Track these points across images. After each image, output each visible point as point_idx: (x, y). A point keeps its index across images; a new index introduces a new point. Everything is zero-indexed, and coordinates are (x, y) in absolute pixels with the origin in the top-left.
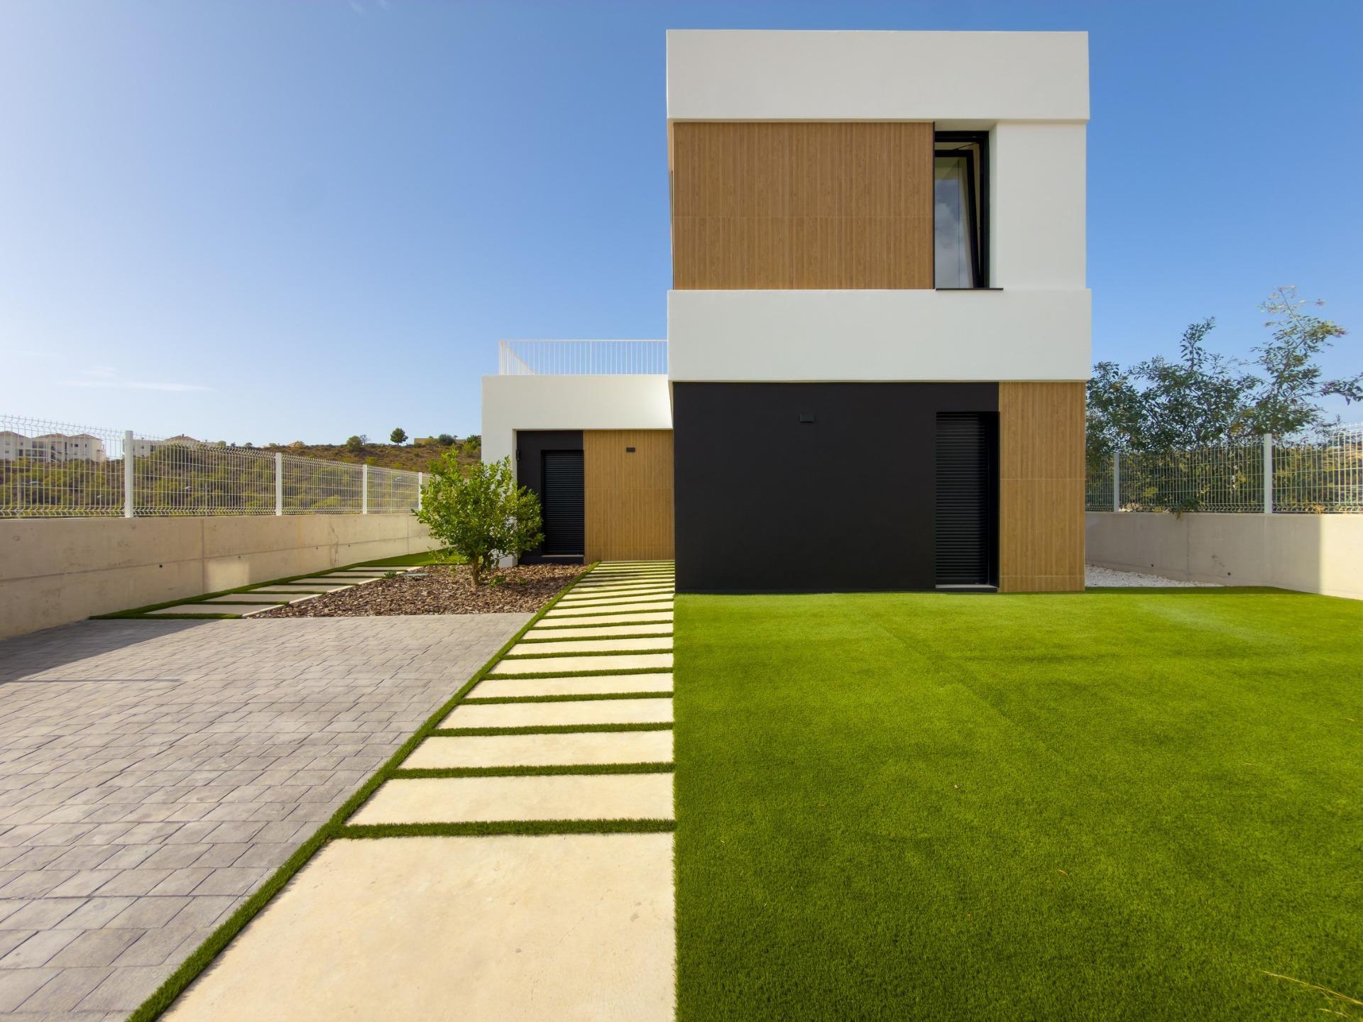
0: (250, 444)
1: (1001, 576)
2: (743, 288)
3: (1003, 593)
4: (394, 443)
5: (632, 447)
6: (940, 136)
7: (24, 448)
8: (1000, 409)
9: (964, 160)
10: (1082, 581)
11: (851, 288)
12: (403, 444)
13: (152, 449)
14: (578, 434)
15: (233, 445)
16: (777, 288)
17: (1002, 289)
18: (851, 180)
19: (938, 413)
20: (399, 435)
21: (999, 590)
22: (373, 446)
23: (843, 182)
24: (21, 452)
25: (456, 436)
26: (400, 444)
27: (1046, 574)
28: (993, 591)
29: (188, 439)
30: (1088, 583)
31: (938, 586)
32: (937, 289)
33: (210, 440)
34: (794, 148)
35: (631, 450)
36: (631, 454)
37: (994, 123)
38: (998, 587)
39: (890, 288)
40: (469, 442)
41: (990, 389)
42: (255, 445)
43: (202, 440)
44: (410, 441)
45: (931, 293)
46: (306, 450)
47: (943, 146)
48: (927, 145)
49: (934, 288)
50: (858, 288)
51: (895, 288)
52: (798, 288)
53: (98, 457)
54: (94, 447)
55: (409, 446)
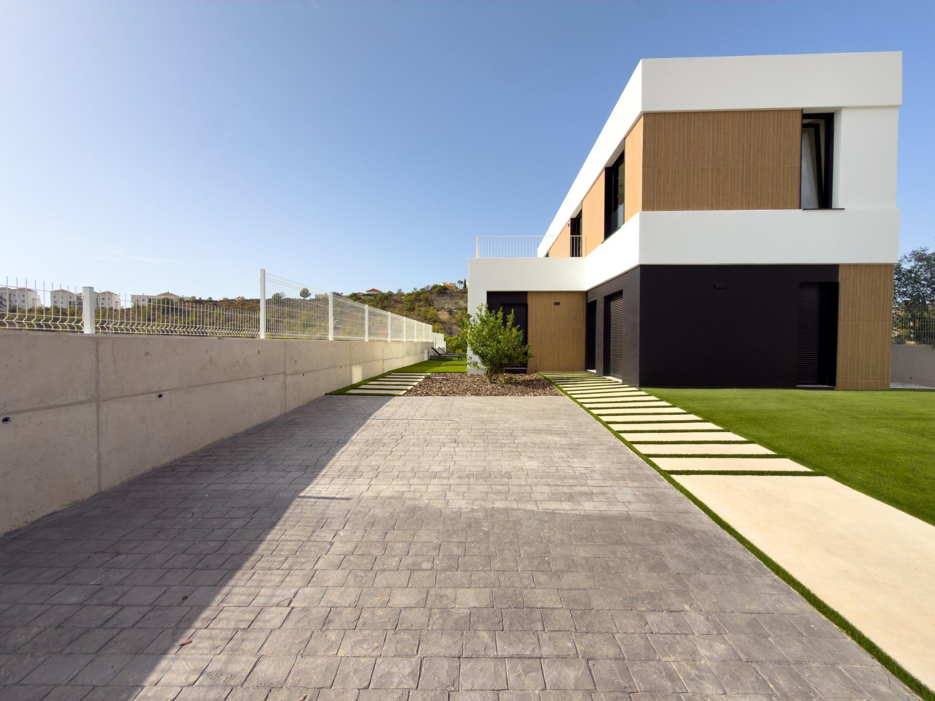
0: (211, 298)
1: (837, 380)
2: (683, 209)
3: (838, 390)
4: (302, 298)
5: (557, 302)
6: (805, 116)
7: (72, 300)
8: (840, 281)
9: (812, 130)
10: (888, 385)
11: (749, 209)
12: (308, 298)
13: (150, 301)
14: (525, 294)
15: (200, 299)
16: (704, 209)
17: (844, 209)
18: (750, 145)
19: (800, 283)
20: (305, 293)
21: (836, 388)
22: (289, 300)
23: (745, 145)
24: (70, 302)
25: (342, 293)
26: (306, 298)
27: (865, 379)
28: (832, 389)
29: (171, 294)
30: (891, 387)
31: (798, 386)
32: (804, 209)
33: (185, 296)
34: (716, 127)
35: (557, 304)
36: (557, 306)
37: (839, 109)
38: (835, 386)
39: (772, 209)
40: (351, 297)
41: (833, 269)
42: (214, 299)
43: (180, 296)
44: (313, 297)
45: (800, 212)
46: (246, 302)
47: (806, 121)
48: (798, 122)
49: (800, 208)
50: (753, 208)
51: (776, 209)
52: (716, 209)
53: (116, 306)
54: (114, 299)
55: (311, 300)
